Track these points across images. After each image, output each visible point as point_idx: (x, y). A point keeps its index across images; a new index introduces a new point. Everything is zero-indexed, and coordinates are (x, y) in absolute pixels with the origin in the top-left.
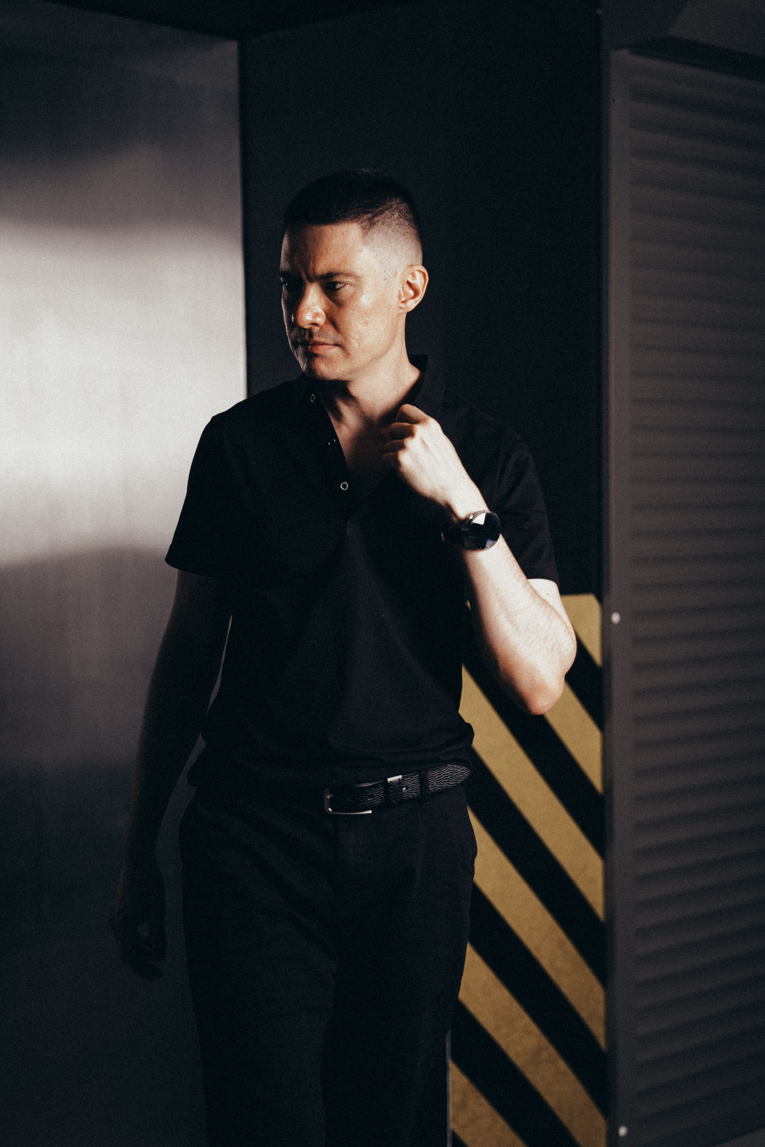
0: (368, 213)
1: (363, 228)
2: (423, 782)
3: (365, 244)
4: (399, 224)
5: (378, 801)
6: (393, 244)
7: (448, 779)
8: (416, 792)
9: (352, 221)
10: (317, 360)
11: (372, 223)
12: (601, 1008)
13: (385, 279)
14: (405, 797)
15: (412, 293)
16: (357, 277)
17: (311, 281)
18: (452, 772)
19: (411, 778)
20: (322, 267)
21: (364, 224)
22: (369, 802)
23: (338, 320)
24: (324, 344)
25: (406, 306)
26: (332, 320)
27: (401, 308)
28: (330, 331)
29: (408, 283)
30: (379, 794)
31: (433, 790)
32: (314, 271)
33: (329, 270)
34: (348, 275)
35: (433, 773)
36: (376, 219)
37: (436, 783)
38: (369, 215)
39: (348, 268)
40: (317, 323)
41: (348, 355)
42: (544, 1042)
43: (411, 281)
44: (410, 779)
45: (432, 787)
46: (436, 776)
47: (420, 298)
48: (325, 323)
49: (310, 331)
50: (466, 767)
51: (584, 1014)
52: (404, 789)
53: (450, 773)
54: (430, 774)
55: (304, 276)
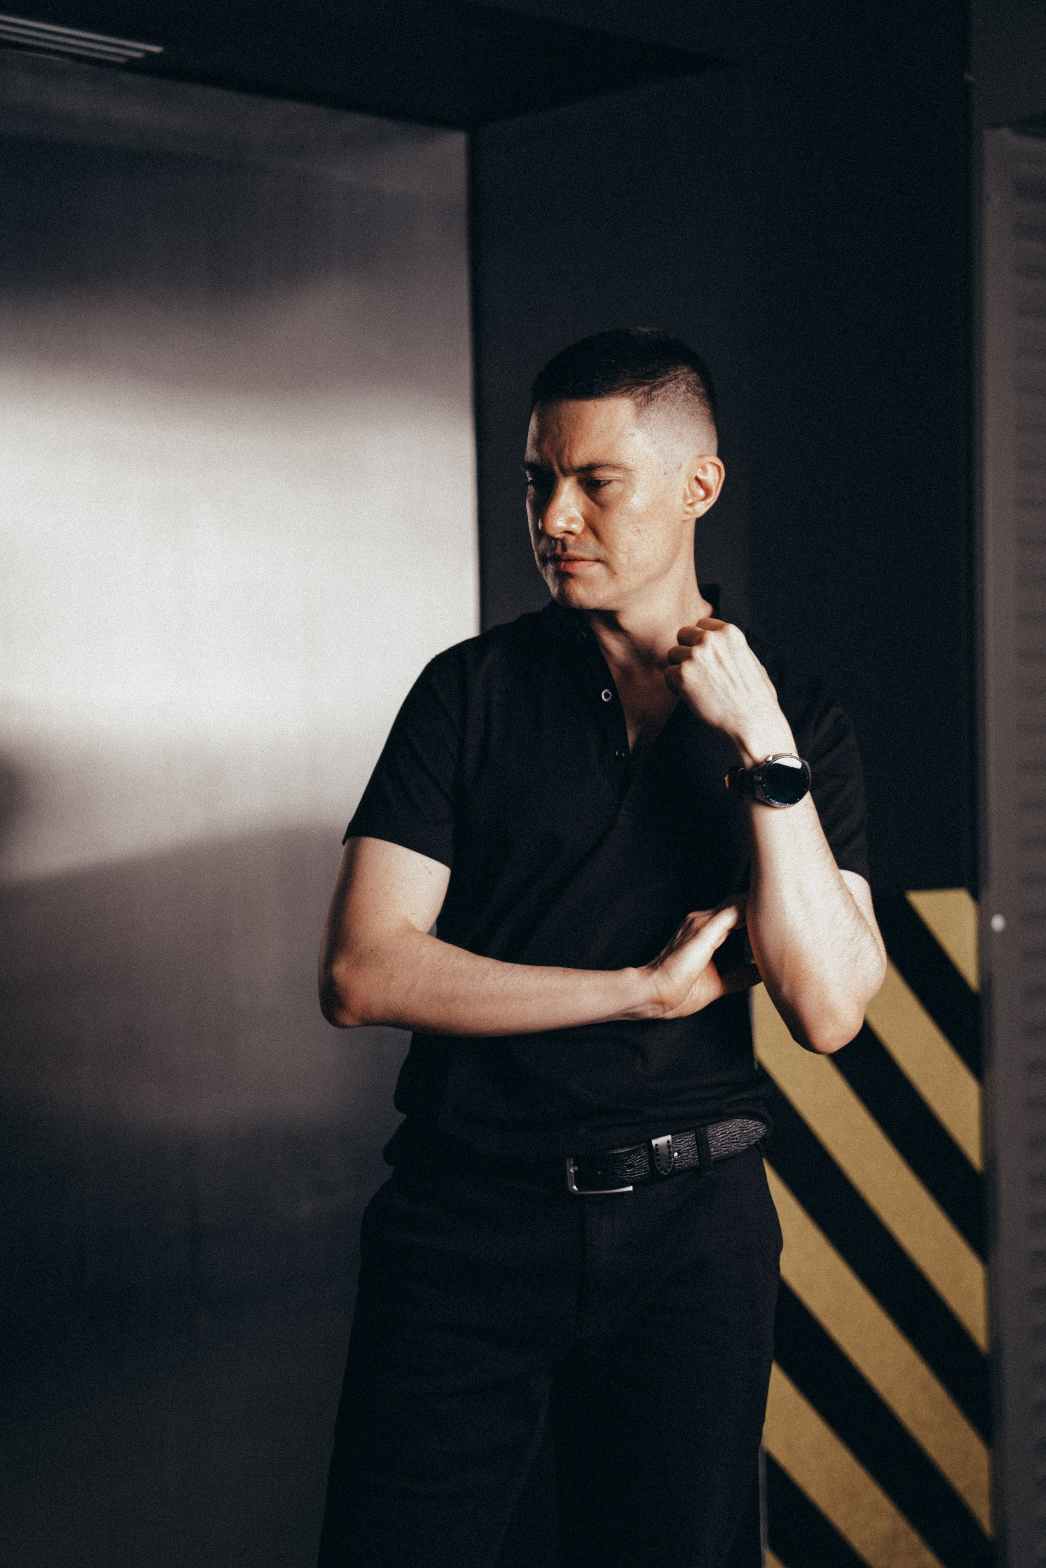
0: (646, 384)
1: (638, 405)
2: (702, 1144)
3: (639, 426)
4: (686, 400)
5: (641, 1173)
6: (678, 427)
7: (737, 1139)
8: (693, 1159)
9: (622, 394)
10: (572, 581)
11: (649, 398)
12: (984, 1478)
13: (665, 474)
14: (678, 1166)
15: (701, 493)
16: (627, 470)
17: (566, 473)
18: (742, 1129)
19: (685, 1138)
20: (581, 456)
21: (639, 400)
22: (629, 1175)
23: (600, 527)
24: (583, 560)
25: (694, 510)
26: (592, 527)
27: (687, 513)
28: (591, 540)
29: (697, 479)
30: (640, 1161)
31: (716, 1155)
32: (570, 462)
33: (591, 460)
34: (615, 467)
35: (714, 1131)
36: (654, 393)
37: (721, 1145)
38: (646, 388)
39: (615, 458)
40: (573, 531)
41: (614, 575)
42: (902, 1524)
43: (701, 477)
44: (682, 1141)
45: (715, 1151)
46: (719, 1136)
47: (713, 500)
48: (583, 532)
49: (563, 541)
50: (759, 1121)
51: (960, 1485)
52: (676, 1154)
53: (739, 1130)
54: (710, 1131)
55: (556, 468)
